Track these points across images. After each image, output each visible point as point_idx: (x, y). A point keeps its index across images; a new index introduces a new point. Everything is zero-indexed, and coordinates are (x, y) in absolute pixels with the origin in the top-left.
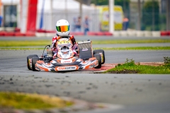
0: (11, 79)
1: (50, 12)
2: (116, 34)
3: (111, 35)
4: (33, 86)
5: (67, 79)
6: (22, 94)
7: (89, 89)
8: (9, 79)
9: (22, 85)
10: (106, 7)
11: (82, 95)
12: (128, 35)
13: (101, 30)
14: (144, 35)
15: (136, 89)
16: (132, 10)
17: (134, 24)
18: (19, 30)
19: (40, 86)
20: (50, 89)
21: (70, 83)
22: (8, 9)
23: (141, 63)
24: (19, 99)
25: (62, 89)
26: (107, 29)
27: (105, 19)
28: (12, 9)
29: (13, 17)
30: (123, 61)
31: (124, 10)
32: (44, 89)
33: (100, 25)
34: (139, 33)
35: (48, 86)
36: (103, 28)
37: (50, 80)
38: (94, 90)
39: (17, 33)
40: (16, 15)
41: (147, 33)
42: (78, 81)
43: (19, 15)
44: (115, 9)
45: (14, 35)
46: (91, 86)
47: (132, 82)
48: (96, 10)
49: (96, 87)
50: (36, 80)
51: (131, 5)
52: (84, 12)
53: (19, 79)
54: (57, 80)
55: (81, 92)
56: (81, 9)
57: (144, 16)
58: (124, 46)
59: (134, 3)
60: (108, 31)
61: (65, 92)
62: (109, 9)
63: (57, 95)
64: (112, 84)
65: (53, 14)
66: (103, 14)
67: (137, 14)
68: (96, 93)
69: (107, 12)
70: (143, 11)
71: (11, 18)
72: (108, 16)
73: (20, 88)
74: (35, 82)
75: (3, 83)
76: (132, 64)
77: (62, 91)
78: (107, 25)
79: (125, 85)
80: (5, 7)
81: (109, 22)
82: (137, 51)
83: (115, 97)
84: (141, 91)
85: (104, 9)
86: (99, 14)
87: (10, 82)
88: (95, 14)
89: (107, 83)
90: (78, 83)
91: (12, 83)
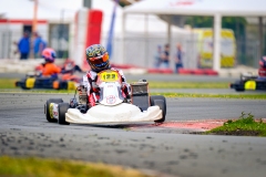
0: (62, 140)
1: (121, 36)
2: (223, 73)
3: (216, 74)
4: (97, 151)
5: (148, 142)
6: (80, 163)
7: (183, 157)
8: (58, 139)
9: (79, 150)
10: (208, 30)
11: (173, 167)
13: (199, 66)
15: (258, 160)
16: (249, 36)
17: (252, 58)
19: (107, 152)
20: (123, 156)
21: (153, 147)
22: (55, 30)
23: (264, 120)
24: (75, 171)
25: (141, 157)
26: (209, 64)
27: (207, 50)
28: (62, 30)
29: (63, 42)
30: (235, 115)
31: (236, 36)
32: (114, 155)
33: (199, 57)
35: (120, 152)
36: (204, 63)
37: (123, 143)
38: (192, 160)
40: (67, 39)
42: (166, 145)
43: (72, 40)
44: (222, 34)
46: (187, 154)
47: (251, 149)
48: (192, 35)
49: (194, 156)
50: (100, 141)
51: (248, 29)
52: (174, 37)
53: (74, 139)
54: (134, 143)
55: (172, 163)
56: (169, 32)
59: (252, 25)
60: (211, 68)
61: (146, 162)
62: (213, 34)
63: (134, 167)
64: (220, 151)
65: (125, 39)
66: (203, 42)
67: (258, 43)
68: (195, 165)
69: (210, 39)
71: (60, 45)
72: (212, 45)
73: (77, 154)
74: (98, 145)
75: (50, 146)
76: (249, 121)
77: (142, 160)
78: (210, 58)
79: (241, 153)
80: (51, 26)
81: (212, 55)
83: (224, 171)
85: (206, 34)
86: (197, 41)
87: (61, 143)
88: (192, 41)
89: (211, 149)
90: (167, 148)
91: (63, 146)
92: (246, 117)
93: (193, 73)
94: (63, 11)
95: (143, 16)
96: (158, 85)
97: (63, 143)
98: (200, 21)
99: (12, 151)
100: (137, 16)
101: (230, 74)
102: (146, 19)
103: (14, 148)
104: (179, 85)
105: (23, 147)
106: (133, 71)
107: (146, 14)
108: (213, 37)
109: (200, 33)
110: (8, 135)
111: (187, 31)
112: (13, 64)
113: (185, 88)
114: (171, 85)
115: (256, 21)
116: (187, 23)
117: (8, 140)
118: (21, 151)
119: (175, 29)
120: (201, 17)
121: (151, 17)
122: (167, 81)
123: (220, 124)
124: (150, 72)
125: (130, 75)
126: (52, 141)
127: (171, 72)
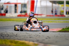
0: (17, 34)
1: (40, 7)
2: (67, 16)
3: (65, 16)
4: (24, 37)
6: (18, 40)
7: (47, 38)
8: (16, 34)
9: (20, 37)
10: (63, 5)
13: (61, 14)
15: (66, 39)
19: (27, 37)
21: (40, 36)
22: (23, 5)
24: (16, 43)
25: (36, 38)
26: (63, 13)
27: (62, 10)
29: (25, 8)
30: (65, 27)
35: (30, 37)
36: (62, 13)
37: (32, 35)
39: (26, 15)
42: (43, 35)
43: (27, 8)
44: (66, 6)
46: (48, 38)
47: (65, 36)
48: (58, 6)
49: (50, 38)
50: (27, 35)
52: (54, 7)
53: (20, 34)
54: (35, 35)
55: (43, 40)
62: (64, 6)
63: (33, 41)
64: (57, 37)
66: (61, 8)
68: (49, 40)
69: (63, 7)
72: (63, 9)
75: (13, 36)
77: (36, 39)
78: (63, 12)
79: (62, 37)
80: (22, 4)
83: (56, 42)
84: (68, 39)
85: (62, 6)
87: (16, 35)
88: (58, 8)
89: (55, 36)
90: (43, 36)
91: (16, 36)
92: (67, 27)
93: (59, 16)
96: (48, 19)
97: (17, 35)
98: (60, 2)
99: (3, 38)
102: (46, 2)
103: (3, 37)
104: (54, 19)
105: (6, 36)
106: (43, 16)
109: (60, 5)
110: (3, 33)
111: (57, 5)
112: (12, 14)
114: (52, 19)
116: (57, 3)
117: (3, 35)
118: (5, 38)
119: (54, 5)
120: (61, 1)
122: (51, 18)
123: (61, 29)
124: (47, 16)
125: (42, 17)
126: (14, 35)
127: (53, 16)
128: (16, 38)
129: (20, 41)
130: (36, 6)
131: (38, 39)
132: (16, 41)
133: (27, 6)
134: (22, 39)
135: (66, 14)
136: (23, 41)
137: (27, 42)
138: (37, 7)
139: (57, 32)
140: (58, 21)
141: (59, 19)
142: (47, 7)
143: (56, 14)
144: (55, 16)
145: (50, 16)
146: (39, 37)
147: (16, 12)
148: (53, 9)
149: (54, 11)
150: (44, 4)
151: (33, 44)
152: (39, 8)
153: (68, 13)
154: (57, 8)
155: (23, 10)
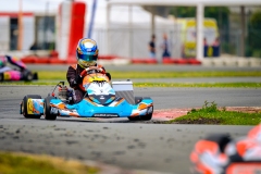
0: (18, 132)
1: (105, 27)
2: (206, 62)
3: (199, 63)
4: (48, 143)
5: (104, 132)
7: (131, 147)
8: (15, 130)
9: (31, 141)
10: (192, 20)
11: (118, 158)
12: (224, 64)
13: (184, 55)
14: (249, 64)
16: (233, 25)
17: (234, 46)
18: (56, 55)
19: (58, 143)
20: (73, 147)
21: (105, 137)
22: (41, 22)
23: (228, 109)
25: (90, 147)
26: (193, 53)
27: (190, 39)
28: (47, 22)
29: (49, 33)
30: (199, 104)
31: (219, 25)
32: (64, 146)
33: (183, 48)
34: (242, 61)
35: (69, 143)
36: (188, 53)
37: (77, 134)
38: (138, 150)
39: (53, 59)
40: (53, 31)
41: (254, 62)
42: (119, 135)
43: (57, 31)
44: (205, 24)
45: (48, 62)
46: (135, 144)
48: (176, 25)
49: (142, 145)
50: (55, 133)
51: (231, 18)
52: (157, 27)
53: (31, 131)
54: (87, 133)
55: (118, 153)
56: (153, 23)
57: (250, 34)
58: (212, 81)
59: (235, 14)
60: (194, 57)
61: (93, 153)
62: (196, 24)
63: (81, 158)
64: (169, 140)
65: (109, 30)
66: (186, 32)
67: (240, 32)
68: (140, 154)
69: (193, 28)
70: (249, 27)
71: (45, 36)
72: (195, 34)
73: (27, 146)
74: (52, 137)
75: (3, 138)
76: (213, 109)
77: (90, 151)
78: (193, 48)
80: (38, 18)
81: (196, 44)
82: (226, 88)
83: (168, 160)
85: (189, 24)
86: (181, 32)
87: (16, 135)
88: (175, 31)
89: (162, 138)
90: (118, 138)
91: (17, 137)
92: (209, 105)
93: (176, 62)
94: (48, 4)
95: (127, 8)
97: (19, 135)
98: (184, 12)
100: (122, 7)
101: (213, 64)
102: (130, 11)
104: (158, 75)
106: (116, 62)
107: (131, 5)
108: (196, 27)
109: (183, 23)
111: (170, 21)
113: (163, 77)
114: (151, 75)
115: (238, 10)
116: (171, 13)
119: (159, 20)
120: (186, 8)
121: (135, 8)
122: (148, 71)
123: (184, 113)
124: (133, 62)
125: (113, 65)
126: (8, 133)
127: (155, 62)
128: (16, 144)
129: (32, 157)
130: (92, 23)
131: (97, 150)
132: (15, 155)
133: (57, 24)
134: (40, 151)
135: (206, 55)
136: (44, 158)
137: (56, 161)
138: (96, 27)
139: (171, 122)
140: (173, 81)
141: (180, 74)
142: (131, 29)
143: (166, 54)
144: (164, 62)
145: (145, 62)
146: (103, 142)
147: (14, 46)
148: (154, 37)
149: (159, 42)
150: (121, 16)
151: (80, 169)
152: (101, 31)
153: (210, 51)
154: (171, 32)
155: (41, 39)
